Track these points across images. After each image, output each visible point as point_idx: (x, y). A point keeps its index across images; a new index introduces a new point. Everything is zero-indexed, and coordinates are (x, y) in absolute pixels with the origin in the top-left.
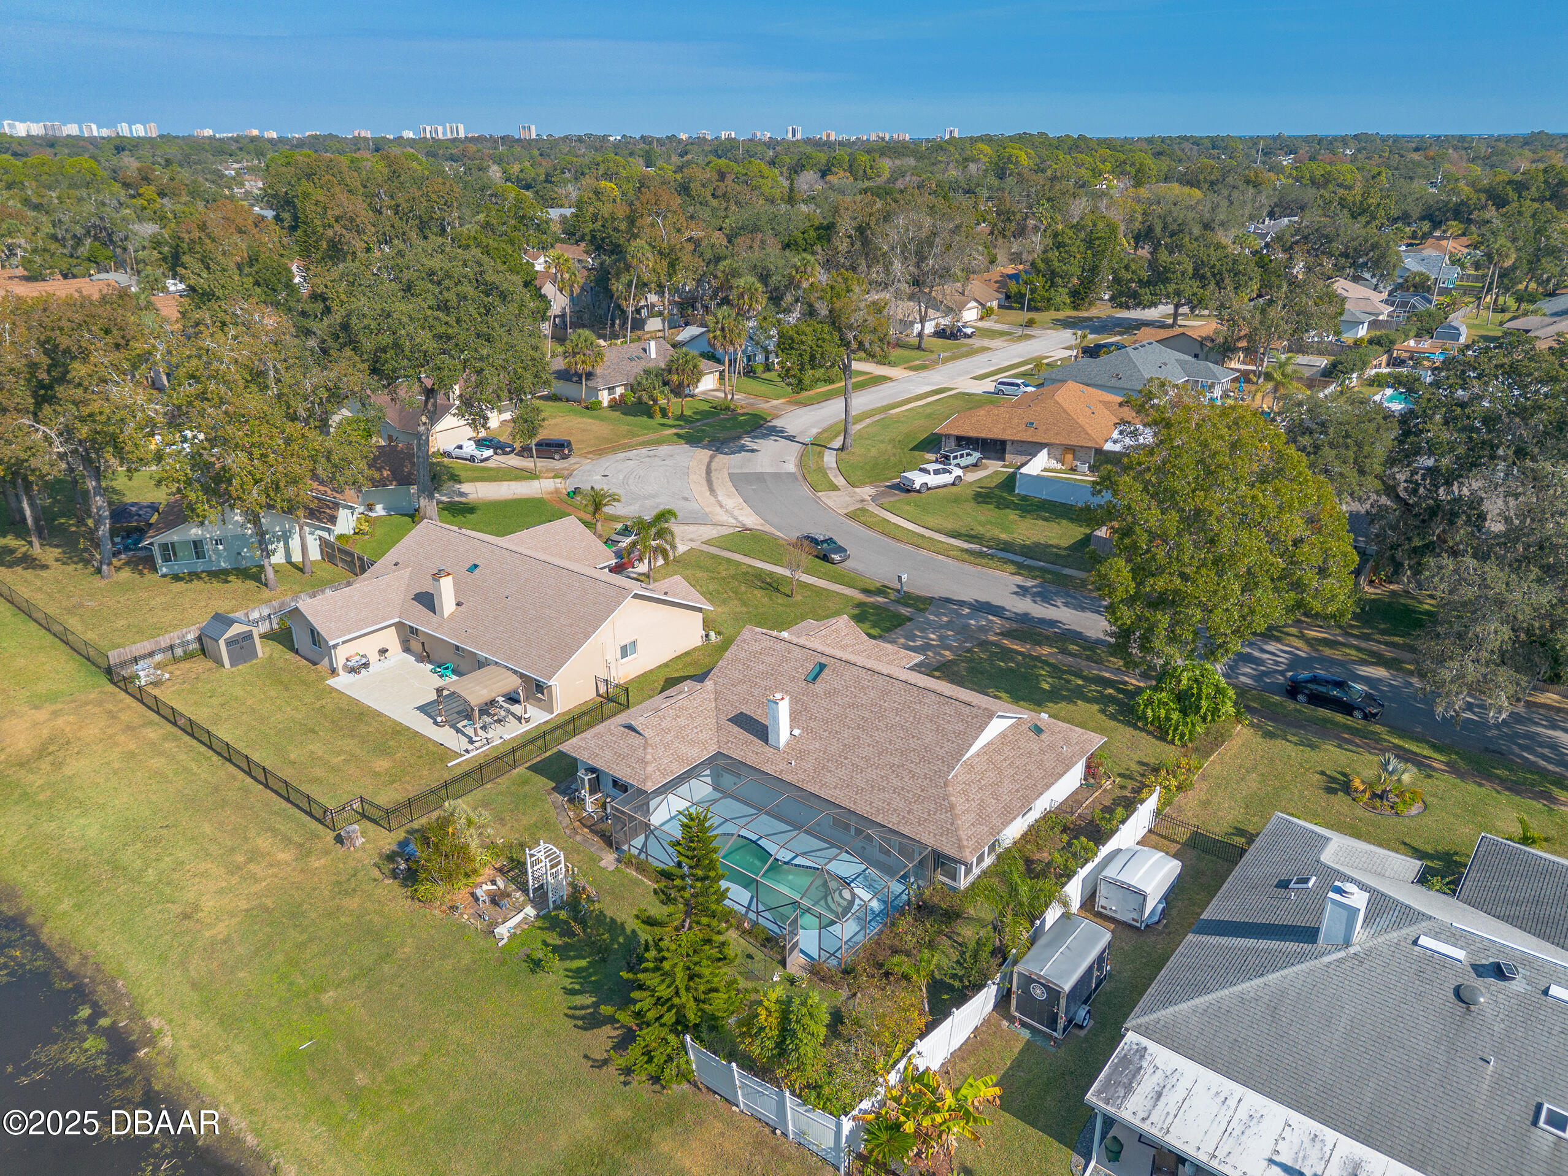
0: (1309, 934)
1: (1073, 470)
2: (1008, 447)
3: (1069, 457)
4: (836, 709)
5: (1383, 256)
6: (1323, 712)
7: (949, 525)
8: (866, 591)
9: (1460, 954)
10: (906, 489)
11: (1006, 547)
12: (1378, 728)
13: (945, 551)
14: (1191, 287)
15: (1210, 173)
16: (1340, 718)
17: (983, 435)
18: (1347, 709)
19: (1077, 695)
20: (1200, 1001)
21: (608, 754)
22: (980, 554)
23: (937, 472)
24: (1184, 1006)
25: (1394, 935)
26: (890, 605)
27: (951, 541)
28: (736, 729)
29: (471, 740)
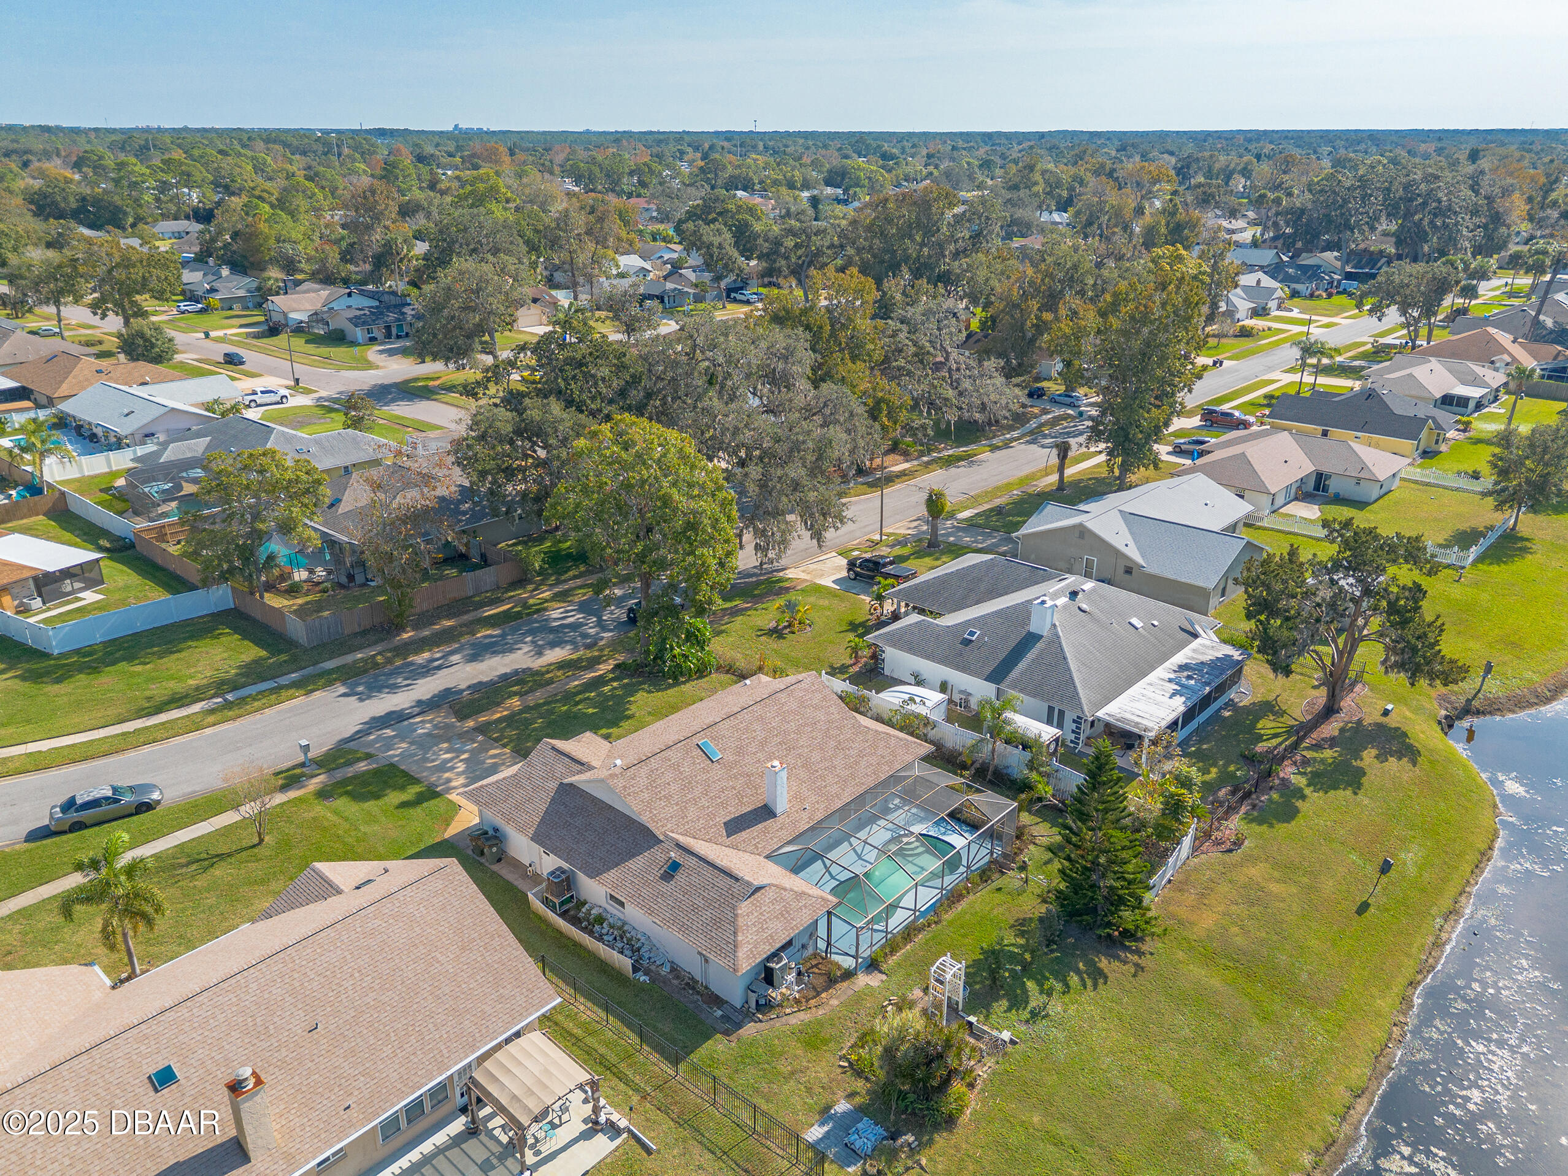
0: (1033, 636)
3: (7, 599)
8: (280, 789)
9: (1064, 599)
20: (1078, 684)
21: (777, 925)
22: (225, 706)
24: (1080, 691)
26: (339, 775)
27: (163, 717)
28: (744, 834)
29: (586, 1136)
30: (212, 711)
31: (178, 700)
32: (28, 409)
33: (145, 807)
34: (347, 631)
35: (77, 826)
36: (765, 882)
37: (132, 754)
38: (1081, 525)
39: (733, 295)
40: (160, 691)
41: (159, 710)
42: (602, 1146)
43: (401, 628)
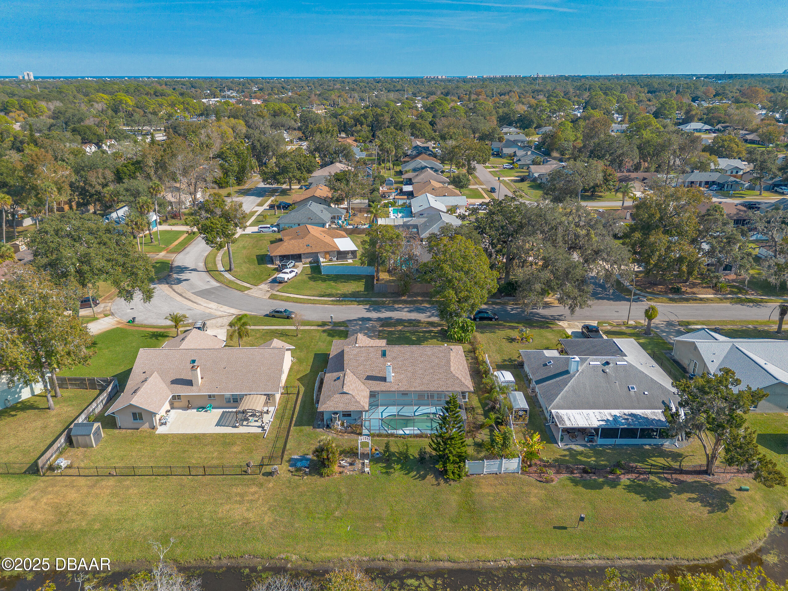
0: (567, 372)
1: (331, 260)
2: (302, 256)
3: (328, 256)
4: (400, 363)
5: (348, 152)
6: (485, 322)
7: (315, 293)
8: (319, 326)
9: (599, 363)
10: (281, 282)
11: (345, 296)
12: (500, 322)
13: (325, 303)
14: (298, 174)
15: (242, 112)
16: (490, 322)
17: (292, 253)
18: (490, 319)
19: (425, 339)
20: (559, 396)
21: (342, 405)
22: (337, 301)
23: (290, 272)
24: (557, 399)
25: (585, 364)
26: (334, 328)
27: (323, 298)
28: (370, 382)
29: (259, 427)
30: (332, 301)
31: (329, 295)
32: (404, 199)
33: (288, 318)
34: (389, 291)
35: (274, 316)
36: (350, 392)
37: (306, 305)
38: (694, 343)
39: (776, 188)
40: (329, 291)
41: (323, 296)
42: (259, 430)
43: (403, 295)
